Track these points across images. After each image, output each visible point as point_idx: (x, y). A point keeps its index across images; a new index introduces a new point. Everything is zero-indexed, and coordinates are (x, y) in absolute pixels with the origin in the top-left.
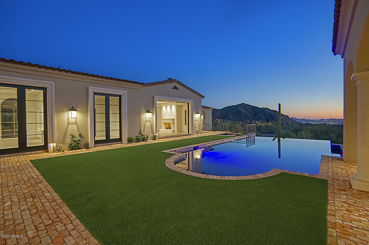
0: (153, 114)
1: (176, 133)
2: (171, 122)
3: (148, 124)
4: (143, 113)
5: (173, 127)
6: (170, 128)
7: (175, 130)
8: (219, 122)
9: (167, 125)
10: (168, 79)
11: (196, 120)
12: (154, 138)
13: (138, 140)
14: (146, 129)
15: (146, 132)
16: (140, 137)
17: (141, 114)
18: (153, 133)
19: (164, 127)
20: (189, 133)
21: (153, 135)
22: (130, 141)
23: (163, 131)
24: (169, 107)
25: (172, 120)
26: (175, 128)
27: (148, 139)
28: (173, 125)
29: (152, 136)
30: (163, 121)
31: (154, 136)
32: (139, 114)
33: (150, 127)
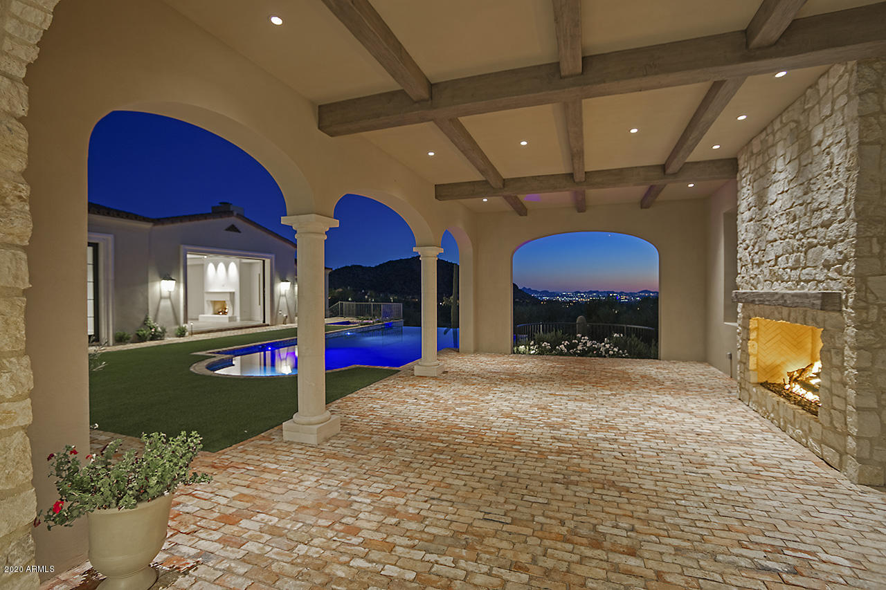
0: (178, 282)
1: (238, 323)
2: (227, 298)
3: (165, 304)
4: (153, 281)
5: (232, 309)
6: (225, 313)
7: (236, 317)
8: (366, 297)
9: (218, 307)
10: (221, 203)
11: (280, 296)
12: (182, 333)
13: (141, 339)
14: (160, 314)
15: (160, 320)
16: (145, 332)
17: (147, 283)
18: (177, 322)
19: (211, 310)
20: (264, 322)
21: (177, 327)
22: (120, 340)
23: (208, 318)
24: (221, 266)
25: (228, 295)
26: (234, 311)
27: (166, 334)
28: (231, 307)
29: (176, 329)
30: (207, 298)
31: (179, 329)
32: (145, 282)
33: (171, 310)
